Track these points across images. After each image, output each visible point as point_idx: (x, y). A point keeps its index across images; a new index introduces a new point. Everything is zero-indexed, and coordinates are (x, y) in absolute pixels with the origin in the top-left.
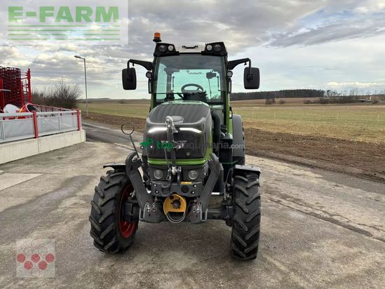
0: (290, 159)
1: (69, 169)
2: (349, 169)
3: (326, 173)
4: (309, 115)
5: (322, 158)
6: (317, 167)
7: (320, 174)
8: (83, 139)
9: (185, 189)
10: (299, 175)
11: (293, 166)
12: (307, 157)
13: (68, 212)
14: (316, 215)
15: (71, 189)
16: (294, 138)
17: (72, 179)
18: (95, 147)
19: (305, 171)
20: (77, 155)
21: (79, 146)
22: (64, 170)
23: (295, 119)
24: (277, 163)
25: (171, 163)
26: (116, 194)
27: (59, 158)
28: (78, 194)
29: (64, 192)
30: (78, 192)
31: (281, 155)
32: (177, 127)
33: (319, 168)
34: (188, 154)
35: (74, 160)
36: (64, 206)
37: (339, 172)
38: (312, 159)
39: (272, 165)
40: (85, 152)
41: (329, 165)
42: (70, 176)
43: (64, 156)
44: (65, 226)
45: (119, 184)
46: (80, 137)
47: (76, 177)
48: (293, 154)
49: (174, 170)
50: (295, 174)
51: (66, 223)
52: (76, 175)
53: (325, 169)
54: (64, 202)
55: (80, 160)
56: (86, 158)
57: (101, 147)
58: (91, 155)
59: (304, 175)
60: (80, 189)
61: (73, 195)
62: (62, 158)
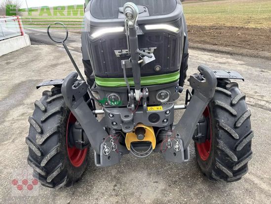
0: (209, 48)
1: (17, 75)
2: (262, 53)
3: (246, 59)
4: (205, 9)
5: (234, 44)
6: (235, 54)
7: (241, 60)
8: (28, 43)
9: (154, 117)
10: (224, 63)
11: (214, 54)
12: (222, 45)
13: (16, 125)
14: (262, 107)
15: (18, 97)
16: (202, 29)
17: (19, 85)
18: (40, 49)
19: (227, 58)
20: (23, 59)
21: (25, 50)
22: (12, 76)
23: (196, 13)
24: (200, 52)
25: (132, 83)
26: (58, 127)
27: (8, 63)
28: (25, 102)
29: (12, 101)
30: (25, 100)
31: (199, 45)
32: (141, 24)
33: (237, 54)
34: (158, 69)
35: (20, 64)
36: (11, 119)
37: (255, 57)
38: (226, 46)
39: (197, 55)
40: (30, 56)
41: (244, 51)
42: (17, 82)
43: (12, 61)
44: (13, 146)
45: (61, 111)
46: (25, 41)
47: (23, 82)
48: (208, 43)
49: (138, 94)
50: (220, 63)
51: (13, 141)
52: (23, 79)
53: (241, 54)
54: (11, 112)
55: (27, 63)
56: (33, 61)
57: (45, 49)
58: (36, 58)
59: (228, 63)
60: (27, 95)
61: (20, 103)
62: (10, 63)
